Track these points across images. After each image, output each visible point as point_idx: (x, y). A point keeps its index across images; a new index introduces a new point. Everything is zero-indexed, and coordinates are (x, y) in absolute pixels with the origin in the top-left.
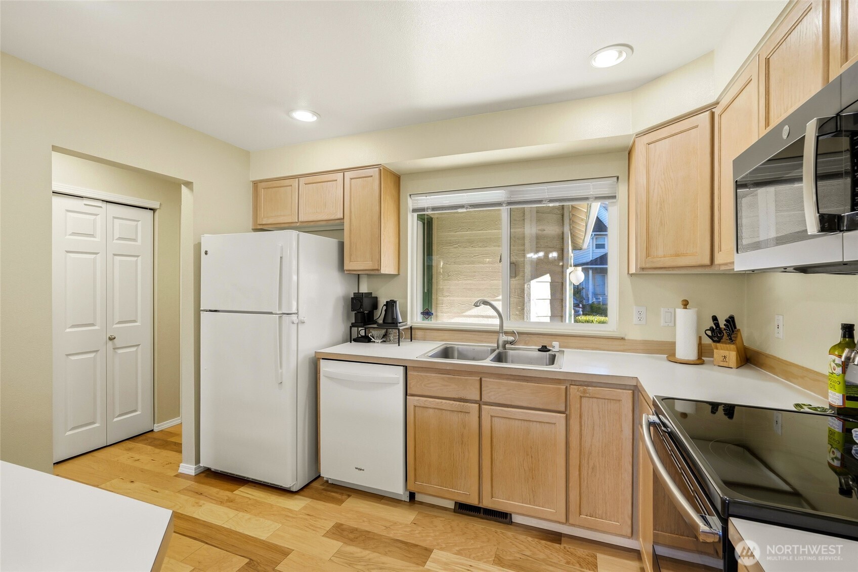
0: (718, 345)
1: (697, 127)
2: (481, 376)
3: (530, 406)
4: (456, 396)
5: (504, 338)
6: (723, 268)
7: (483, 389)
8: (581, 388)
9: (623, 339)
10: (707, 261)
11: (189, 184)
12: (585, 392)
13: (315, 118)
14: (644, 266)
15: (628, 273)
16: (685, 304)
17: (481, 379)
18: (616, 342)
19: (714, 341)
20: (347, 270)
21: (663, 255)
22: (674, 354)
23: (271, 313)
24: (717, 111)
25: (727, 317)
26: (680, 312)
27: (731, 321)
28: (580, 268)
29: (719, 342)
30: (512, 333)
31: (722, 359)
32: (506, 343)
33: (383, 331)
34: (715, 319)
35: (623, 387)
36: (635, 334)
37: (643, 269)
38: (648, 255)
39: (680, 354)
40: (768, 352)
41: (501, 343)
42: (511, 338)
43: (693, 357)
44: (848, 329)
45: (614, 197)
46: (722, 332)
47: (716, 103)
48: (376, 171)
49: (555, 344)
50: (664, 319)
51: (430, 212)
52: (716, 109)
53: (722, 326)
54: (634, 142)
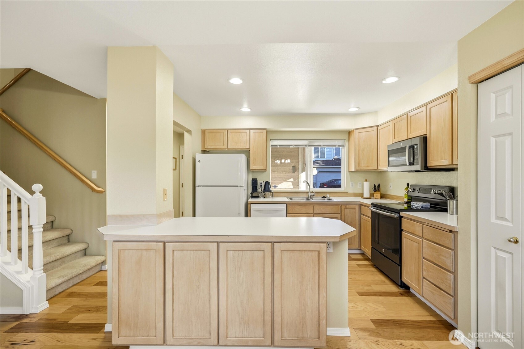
0: (376, 192)
1: (373, 131)
3: (329, 213)
4: (306, 213)
5: (310, 194)
6: (380, 170)
7: (315, 209)
8: (345, 206)
9: (347, 193)
10: (376, 168)
11: (189, 131)
12: (346, 207)
13: (249, 110)
14: (358, 169)
15: (349, 171)
16: (366, 181)
17: (314, 206)
18: (346, 194)
19: (374, 191)
20: (251, 169)
21: (363, 166)
22: (363, 196)
23: (238, 186)
24: (379, 128)
25: (378, 184)
26: (365, 183)
27: (379, 185)
28: (316, 169)
29: (376, 191)
30: (313, 192)
31: (376, 196)
32: (311, 196)
33: (264, 194)
34: (375, 185)
35: (356, 204)
36: (350, 191)
37: (357, 170)
38: (359, 166)
39: (365, 196)
40: (387, 194)
41: (309, 196)
42: (313, 194)
43: (369, 197)
44: (408, 184)
45: (344, 146)
46: (376, 188)
47: (378, 126)
48: (265, 131)
49: (328, 195)
50: (359, 186)
51: (279, 147)
52: (378, 127)
53: (377, 187)
54: (353, 131)
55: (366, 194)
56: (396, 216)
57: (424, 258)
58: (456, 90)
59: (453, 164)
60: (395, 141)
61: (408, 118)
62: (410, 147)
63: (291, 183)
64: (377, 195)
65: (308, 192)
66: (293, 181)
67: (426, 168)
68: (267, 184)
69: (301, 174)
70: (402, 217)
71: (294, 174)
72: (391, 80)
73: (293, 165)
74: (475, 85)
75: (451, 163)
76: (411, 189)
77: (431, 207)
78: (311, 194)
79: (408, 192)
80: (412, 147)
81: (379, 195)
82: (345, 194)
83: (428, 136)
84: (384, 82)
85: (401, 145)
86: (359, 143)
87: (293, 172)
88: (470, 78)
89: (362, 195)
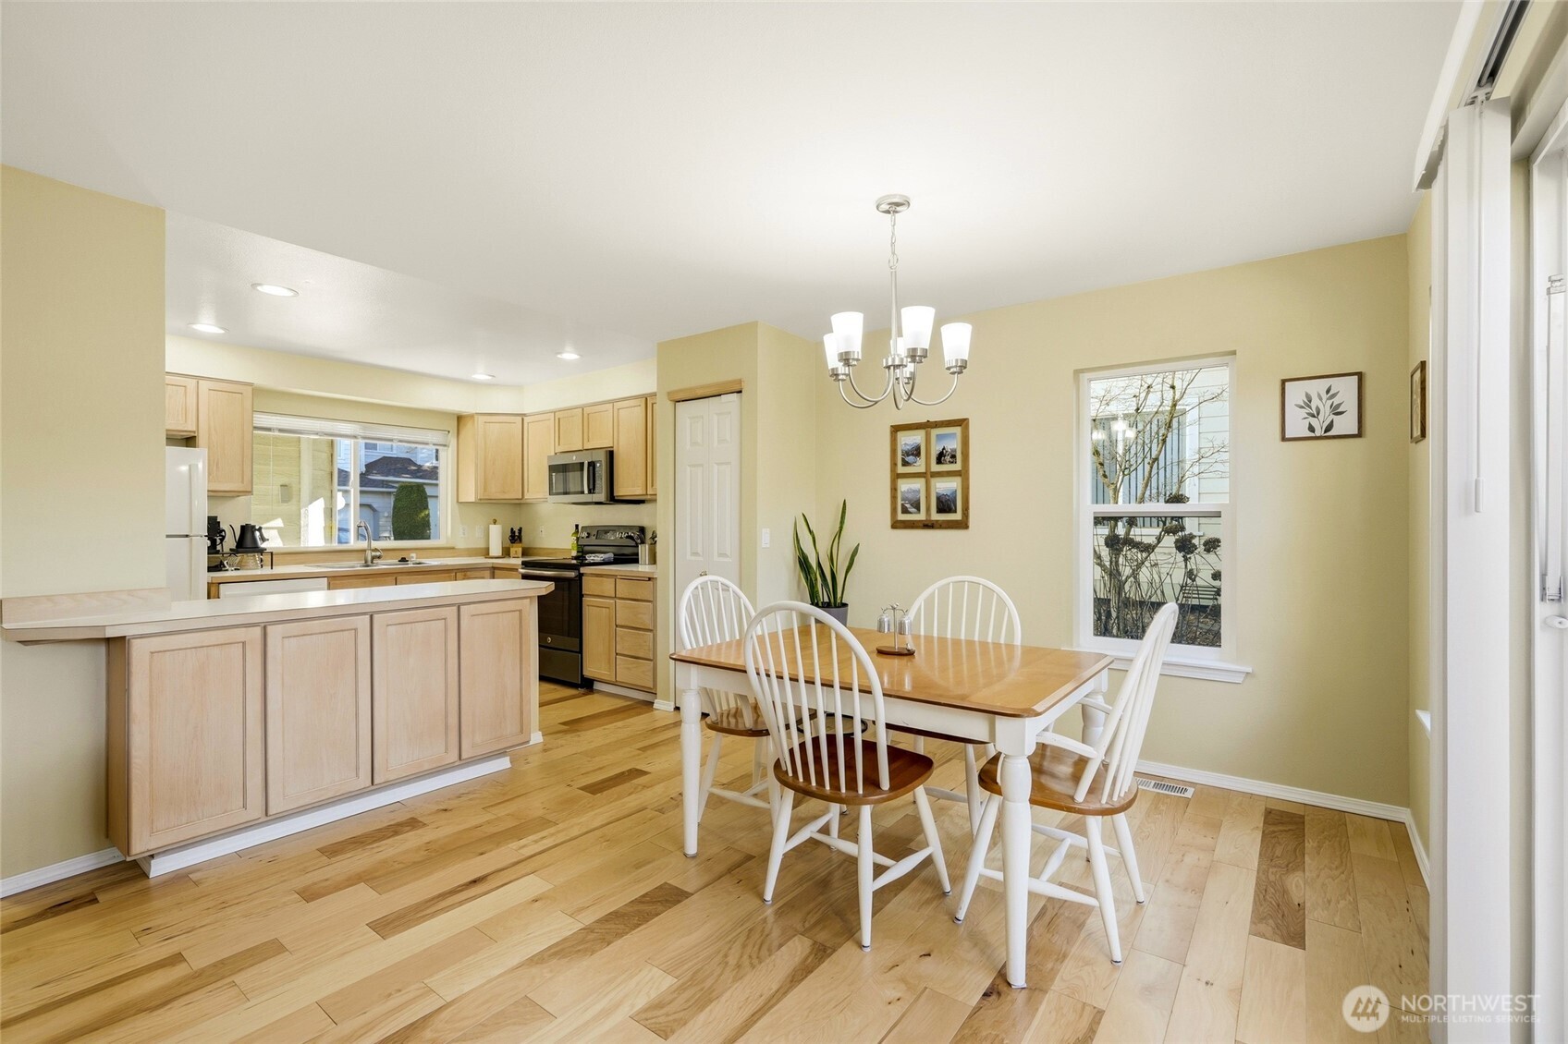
1: (514, 423)
2: (396, 575)
6: (526, 501)
9: (453, 548)
10: (519, 497)
13: (219, 331)
14: (482, 498)
15: (458, 502)
16: (495, 522)
18: (441, 550)
19: (511, 543)
21: (495, 492)
23: (189, 537)
24: (527, 419)
25: (519, 528)
26: (493, 527)
27: (520, 530)
29: (514, 543)
30: (376, 550)
31: (514, 553)
32: (373, 558)
33: (239, 558)
34: (512, 529)
35: (484, 569)
36: (461, 545)
37: (480, 500)
38: (485, 491)
39: (495, 554)
40: (534, 546)
41: (369, 558)
42: (378, 554)
43: (500, 554)
44: (577, 526)
45: (445, 446)
46: (515, 537)
47: (525, 415)
48: (250, 389)
49: (414, 555)
50: (478, 533)
51: (277, 433)
52: (525, 418)
53: (517, 534)
54: (472, 416)
55: (496, 549)
56: (572, 574)
57: (617, 626)
58: (654, 395)
59: (647, 494)
60: (559, 449)
61: (585, 414)
62: (590, 464)
63: (276, 531)
64: (516, 549)
65: (365, 551)
66: (282, 525)
67: (613, 499)
68: (247, 531)
69: (307, 506)
70: (582, 574)
71: (285, 507)
72: (570, 356)
73: (284, 480)
74: (672, 403)
75: (644, 493)
76: (585, 534)
77: (614, 559)
78: (374, 554)
79: (578, 539)
80: (592, 464)
81: (520, 550)
82: (450, 550)
83: (615, 449)
84: (559, 356)
85: (574, 459)
86: (485, 444)
87: (283, 501)
88: (669, 393)
89: (486, 553)
